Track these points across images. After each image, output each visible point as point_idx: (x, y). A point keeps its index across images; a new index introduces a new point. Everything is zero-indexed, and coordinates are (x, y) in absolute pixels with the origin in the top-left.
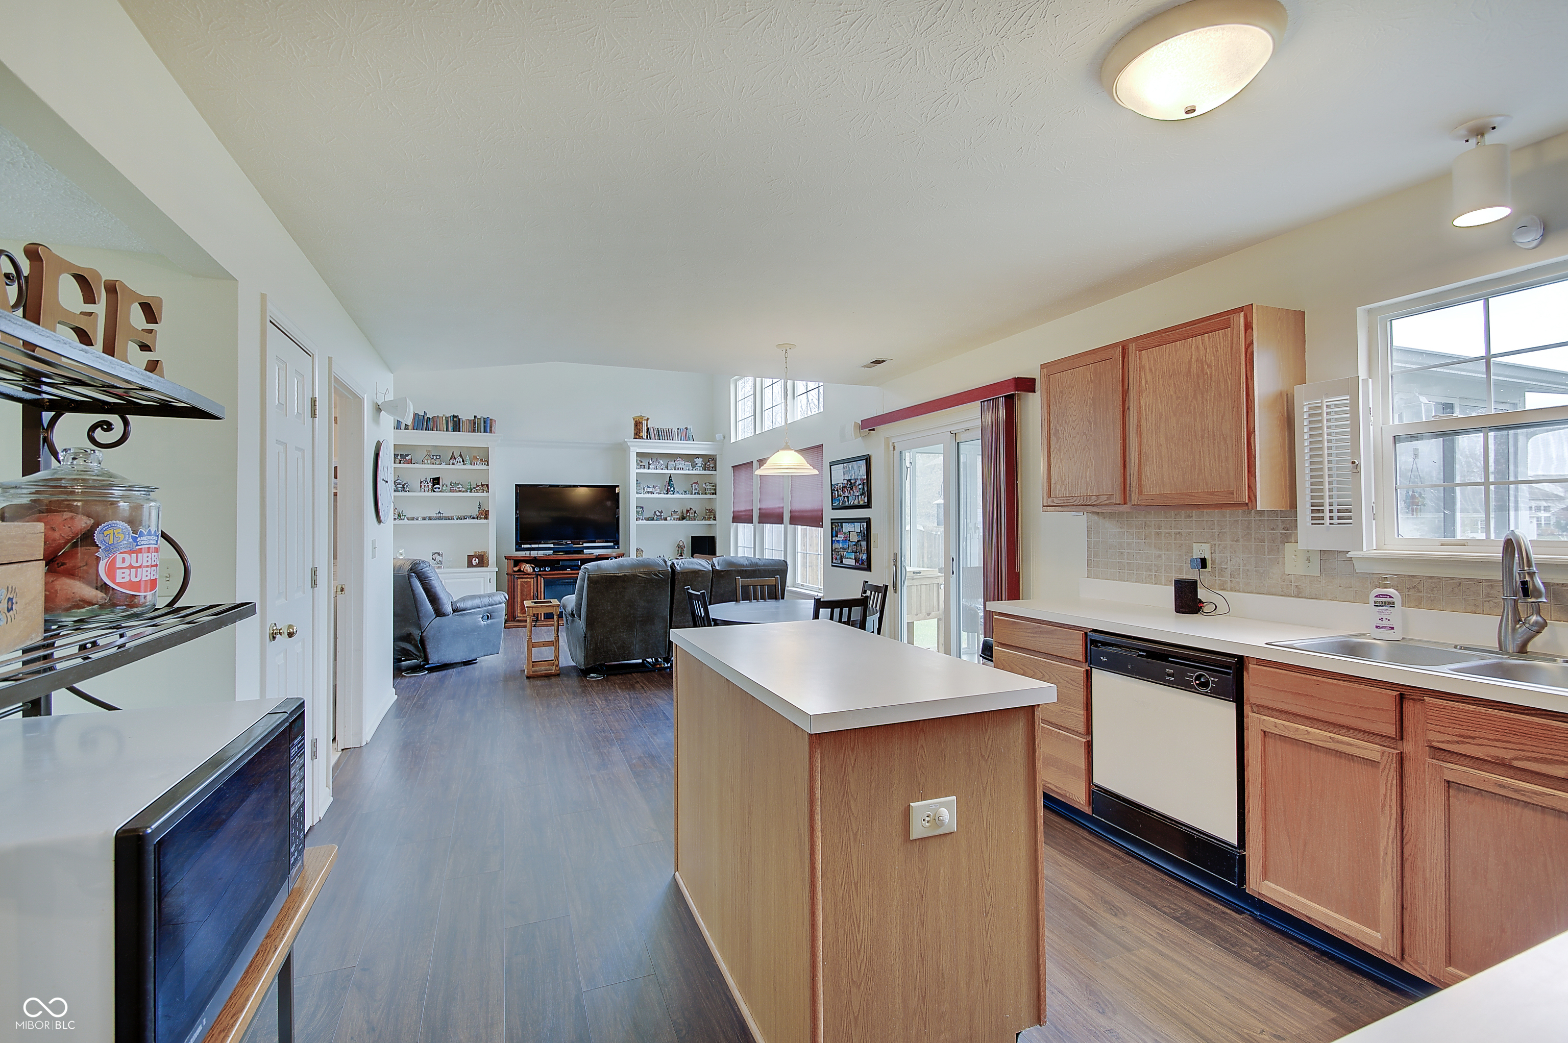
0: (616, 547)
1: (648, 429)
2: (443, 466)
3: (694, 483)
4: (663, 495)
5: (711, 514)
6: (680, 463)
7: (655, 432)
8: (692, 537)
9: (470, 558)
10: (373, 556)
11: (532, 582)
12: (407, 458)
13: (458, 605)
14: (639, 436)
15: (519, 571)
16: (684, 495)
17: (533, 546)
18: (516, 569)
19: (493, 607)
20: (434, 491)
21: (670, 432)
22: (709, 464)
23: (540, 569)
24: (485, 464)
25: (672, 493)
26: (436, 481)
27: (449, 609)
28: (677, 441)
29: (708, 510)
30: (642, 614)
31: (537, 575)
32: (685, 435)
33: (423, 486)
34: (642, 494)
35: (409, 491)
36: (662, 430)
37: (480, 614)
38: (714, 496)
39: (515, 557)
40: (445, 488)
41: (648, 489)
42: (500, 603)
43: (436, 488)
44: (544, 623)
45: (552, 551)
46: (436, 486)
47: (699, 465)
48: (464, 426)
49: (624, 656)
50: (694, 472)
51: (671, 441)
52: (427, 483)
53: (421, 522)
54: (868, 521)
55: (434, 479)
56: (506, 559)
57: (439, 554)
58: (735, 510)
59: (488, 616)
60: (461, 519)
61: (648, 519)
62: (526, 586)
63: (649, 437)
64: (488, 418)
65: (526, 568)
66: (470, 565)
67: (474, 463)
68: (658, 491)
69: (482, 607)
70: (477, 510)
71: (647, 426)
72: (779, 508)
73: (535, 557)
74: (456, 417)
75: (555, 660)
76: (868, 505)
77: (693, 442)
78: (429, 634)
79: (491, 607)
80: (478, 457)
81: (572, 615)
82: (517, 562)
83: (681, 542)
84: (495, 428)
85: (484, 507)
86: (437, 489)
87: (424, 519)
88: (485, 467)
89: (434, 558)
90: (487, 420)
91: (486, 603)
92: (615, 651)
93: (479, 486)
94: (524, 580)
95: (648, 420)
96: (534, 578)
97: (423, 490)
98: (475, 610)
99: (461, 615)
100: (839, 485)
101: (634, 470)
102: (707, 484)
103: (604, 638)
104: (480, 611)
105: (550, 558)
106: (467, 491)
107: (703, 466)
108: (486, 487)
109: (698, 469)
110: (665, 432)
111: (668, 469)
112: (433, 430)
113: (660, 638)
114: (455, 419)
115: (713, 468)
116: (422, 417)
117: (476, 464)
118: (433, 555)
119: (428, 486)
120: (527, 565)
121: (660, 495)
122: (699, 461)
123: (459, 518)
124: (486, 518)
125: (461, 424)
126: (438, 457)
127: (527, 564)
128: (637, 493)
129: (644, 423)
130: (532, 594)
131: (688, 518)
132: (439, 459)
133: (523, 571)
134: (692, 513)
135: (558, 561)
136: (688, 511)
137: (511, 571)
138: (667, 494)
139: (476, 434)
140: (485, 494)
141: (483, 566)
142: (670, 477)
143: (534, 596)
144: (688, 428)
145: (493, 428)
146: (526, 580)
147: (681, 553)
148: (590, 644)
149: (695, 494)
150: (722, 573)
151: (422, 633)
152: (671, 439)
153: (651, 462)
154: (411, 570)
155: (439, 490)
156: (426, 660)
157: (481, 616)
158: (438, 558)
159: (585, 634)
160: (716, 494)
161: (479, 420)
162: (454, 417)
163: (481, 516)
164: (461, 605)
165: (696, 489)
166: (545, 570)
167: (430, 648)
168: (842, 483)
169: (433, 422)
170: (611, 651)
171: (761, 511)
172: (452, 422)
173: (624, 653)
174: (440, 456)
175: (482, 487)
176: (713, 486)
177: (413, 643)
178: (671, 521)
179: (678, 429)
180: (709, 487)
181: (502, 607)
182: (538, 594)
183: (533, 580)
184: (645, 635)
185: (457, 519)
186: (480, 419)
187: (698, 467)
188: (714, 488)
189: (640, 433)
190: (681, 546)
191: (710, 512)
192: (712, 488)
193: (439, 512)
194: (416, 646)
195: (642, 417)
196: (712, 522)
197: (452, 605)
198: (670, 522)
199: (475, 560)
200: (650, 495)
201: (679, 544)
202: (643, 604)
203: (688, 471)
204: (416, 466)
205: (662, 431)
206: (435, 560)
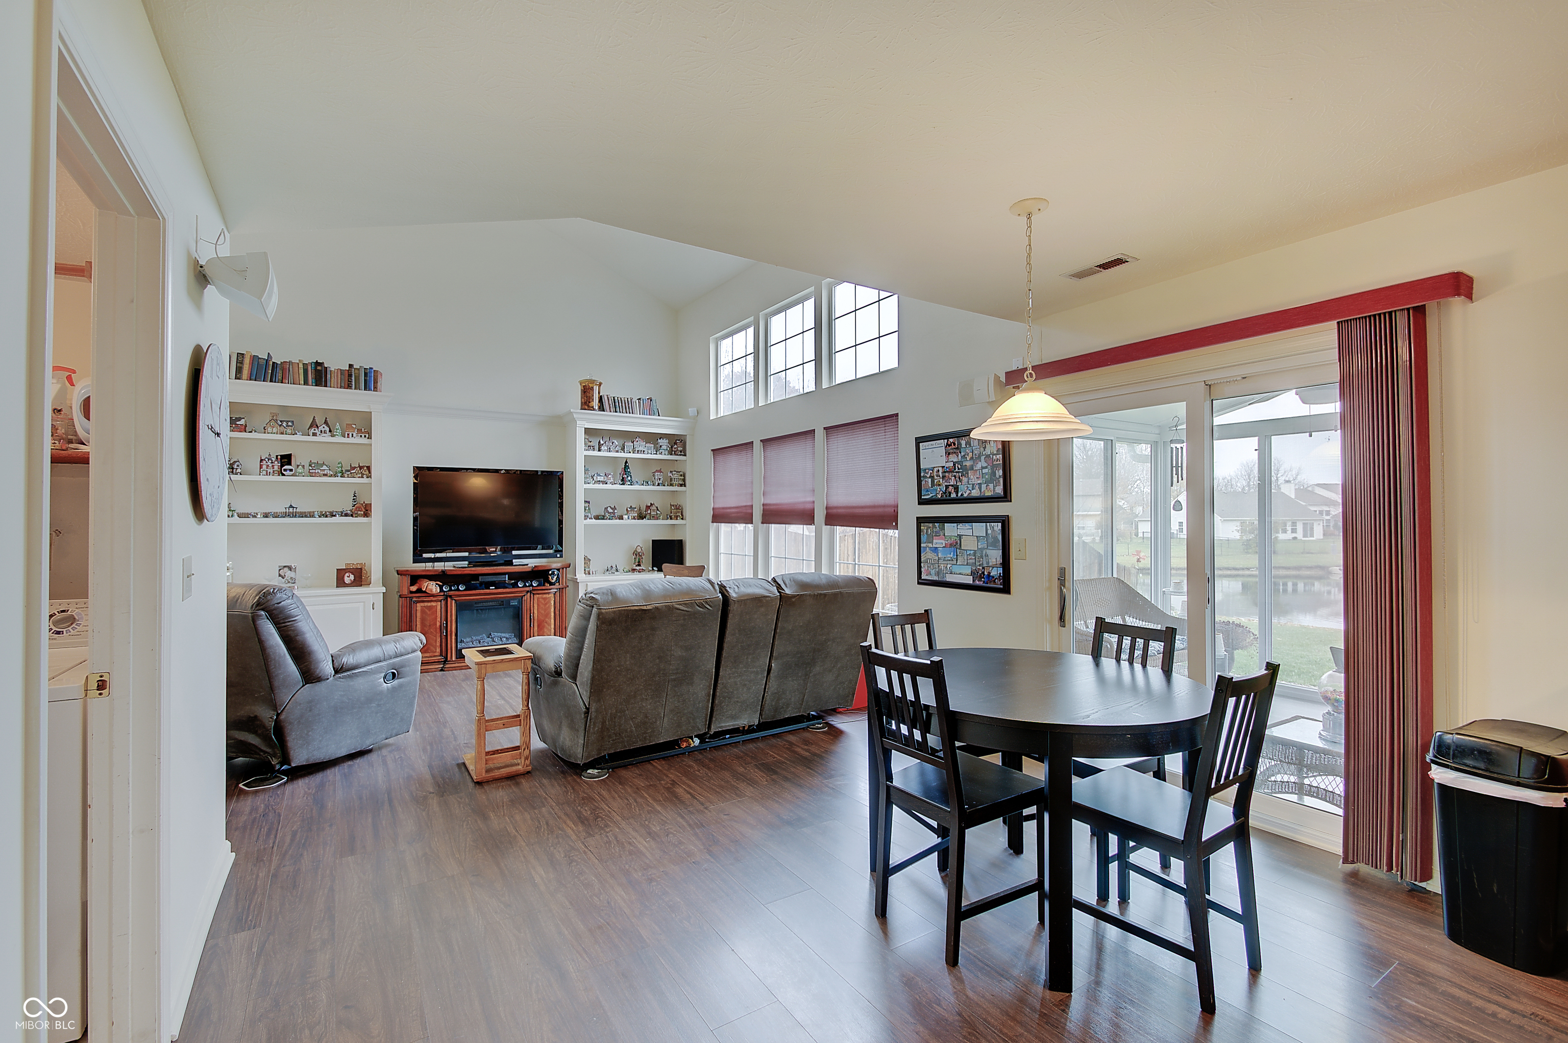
0: (558, 556)
1: (601, 398)
2: (299, 437)
3: (657, 471)
4: (619, 485)
5: (677, 512)
6: (640, 444)
7: (610, 402)
8: (655, 542)
9: (341, 573)
10: (187, 591)
11: (439, 608)
12: (237, 423)
13: (345, 660)
14: (589, 406)
15: (419, 591)
16: (644, 487)
17: (438, 555)
18: (414, 588)
19: (403, 657)
20: (283, 475)
21: (630, 402)
22: (676, 446)
23: (450, 588)
24: (365, 436)
25: (629, 483)
26: (286, 459)
27: (327, 668)
28: (638, 415)
29: (673, 505)
30: (677, 669)
31: (446, 597)
32: (649, 407)
33: (264, 467)
34: (591, 485)
35: (241, 474)
36: (619, 399)
37: (381, 672)
38: (683, 488)
39: (412, 571)
40: (300, 470)
41: (598, 477)
42: (414, 651)
43: (285, 470)
44: (457, 665)
45: (467, 562)
46: (286, 467)
47: (664, 447)
48: (333, 379)
49: (645, 738)
50: (658, 457)
51: (631, 415)
52: (272, 463)
53: (260, 520)
54: (1005, 522)
55: (283, 457)
56: (398, 574)
57: (290, 568)
58: (716, 506)
59: (393, 673)
60: (326, 517)
61: (597, 518)
62: (428, 612)
63: (602, 408)
64: (371, 368)
65: (429, 587)
66: (341, 583)
67: (348, 434)
68: (612, 480)
69: (385, 660)
70: (351, 503)
71: (599, 393)
72: (809, 502)
73: (443, 571)
74: (321, 364)
75: (524, 749)
76: (1006, 497)
77: (659, 417)
78: (291, 715)
79: (398, 659)
80: (354, 426)
81: (558, 673)
82: (415, 578)
83: (639, 547)
84: (381, 384)
85: (362, 499)
86: (288, 472)
87: (266, 516)
88: (365, 441)
89: (283, 574)
90: (370, 372)
91: (391, 653)
92: (631, 731)
93: (355, 467)
94: (426, 604)
95: (600, 384)
96: (441, 601)
97: (265, 473)
98: (373, 666)
99: (349, 676)
100: (936, 470)
101: (581, 452)
102: (674, 473)
103: (616, 712)
104: (381, 667)
105: (466, 572)
106: (335, 476)
107: (668, 449)
108: (366, 470)
109: (663, 453)
110: (623, 402)
111: (624, 452)
112: (282, 383)
113: (699, 704)
114: (319, 368)
115: (681, 452)
116: (265, 362)
117: (350, 435)
118: (280, 570)
119: (273, 466)
120: (432, 583)
121: (615, 486)
122: (664, 443)
123: (323, 515)
124: (367, 514)
125: (329, 376)
126: (290, 424)
127: (430, 581)
128: (585, 483)
129: (596, 388)
130: (438, 624)
131: (648, 516)
132: (291, 426)
133: (425, 592)
134: (654, 510)
135: (475, 577)
136: (648, 507)
137: (405, 592)
138: (623, 484)
139: (353, 391)
140: (365, 480)
141: (361, 586)
142: (626, 462)
143: (440, 626)
144: (653, 399)
145: (379, 384)
146: (429, 604)
147: (639, 562)
148: (594, 724)
149: (658, 485)
150: (794, 600)
151: (278, 715)
152: (631, 412)
153: (602, 442)
154: (258, 605)
155: (292, 473)
156: (286, 759)
157: (383, 675)
158: (289, 574)
159: (588, 709)
160: (685, 486)
161: (356, 371)
162: (317, 364)
163: (359, 512)
164: (349, 660)
165: (660, 479)
166: (458, 590)
167: (294, 739)
168: (943, 467)
169: (283, 370)
170: (626, 731)
171: (765, 507)
172: (313, 371)
173: (645, 733)
174: (293, 422)
175: (360, 469)
176: (681, 475)
177: (259, 732)
178: (629, 521)
179: (640, 399)
180: (676, 476)
181: (416, 657)
182: (447, 624)
183: (439, 603)
184: (679, 702)
185: (320, 517)
186: (359, 369)
187: (663, 451)
188: (683, 478)
189: (589, 402)
190: (639, 553)
191: (677, 509)
192: (680, 477)
193: (291, 506)
194: (266, 738)
195: (593, 382)
196: (679, 522)
197: (333, 661)
198: (626, 521)
199: (349, 577)
200: (601, 486)
201: (636, 551)
202: (678, 652)
203: (650, 455)
204: (253, 435)
205: (620, 401)
206: (283, 578)
